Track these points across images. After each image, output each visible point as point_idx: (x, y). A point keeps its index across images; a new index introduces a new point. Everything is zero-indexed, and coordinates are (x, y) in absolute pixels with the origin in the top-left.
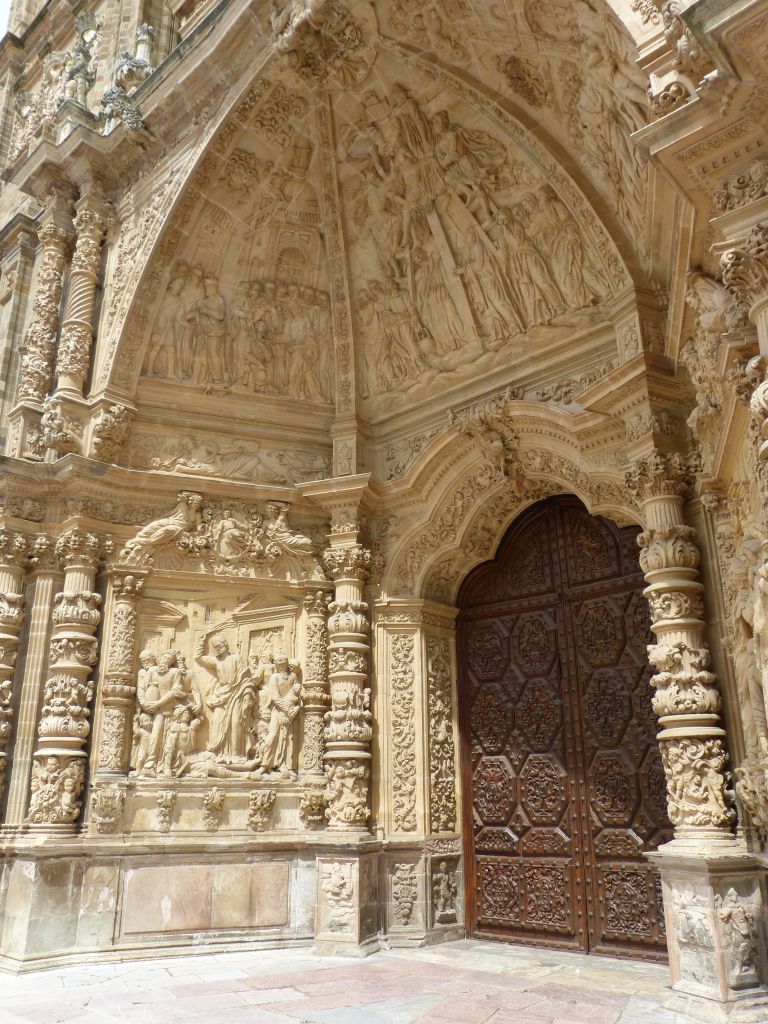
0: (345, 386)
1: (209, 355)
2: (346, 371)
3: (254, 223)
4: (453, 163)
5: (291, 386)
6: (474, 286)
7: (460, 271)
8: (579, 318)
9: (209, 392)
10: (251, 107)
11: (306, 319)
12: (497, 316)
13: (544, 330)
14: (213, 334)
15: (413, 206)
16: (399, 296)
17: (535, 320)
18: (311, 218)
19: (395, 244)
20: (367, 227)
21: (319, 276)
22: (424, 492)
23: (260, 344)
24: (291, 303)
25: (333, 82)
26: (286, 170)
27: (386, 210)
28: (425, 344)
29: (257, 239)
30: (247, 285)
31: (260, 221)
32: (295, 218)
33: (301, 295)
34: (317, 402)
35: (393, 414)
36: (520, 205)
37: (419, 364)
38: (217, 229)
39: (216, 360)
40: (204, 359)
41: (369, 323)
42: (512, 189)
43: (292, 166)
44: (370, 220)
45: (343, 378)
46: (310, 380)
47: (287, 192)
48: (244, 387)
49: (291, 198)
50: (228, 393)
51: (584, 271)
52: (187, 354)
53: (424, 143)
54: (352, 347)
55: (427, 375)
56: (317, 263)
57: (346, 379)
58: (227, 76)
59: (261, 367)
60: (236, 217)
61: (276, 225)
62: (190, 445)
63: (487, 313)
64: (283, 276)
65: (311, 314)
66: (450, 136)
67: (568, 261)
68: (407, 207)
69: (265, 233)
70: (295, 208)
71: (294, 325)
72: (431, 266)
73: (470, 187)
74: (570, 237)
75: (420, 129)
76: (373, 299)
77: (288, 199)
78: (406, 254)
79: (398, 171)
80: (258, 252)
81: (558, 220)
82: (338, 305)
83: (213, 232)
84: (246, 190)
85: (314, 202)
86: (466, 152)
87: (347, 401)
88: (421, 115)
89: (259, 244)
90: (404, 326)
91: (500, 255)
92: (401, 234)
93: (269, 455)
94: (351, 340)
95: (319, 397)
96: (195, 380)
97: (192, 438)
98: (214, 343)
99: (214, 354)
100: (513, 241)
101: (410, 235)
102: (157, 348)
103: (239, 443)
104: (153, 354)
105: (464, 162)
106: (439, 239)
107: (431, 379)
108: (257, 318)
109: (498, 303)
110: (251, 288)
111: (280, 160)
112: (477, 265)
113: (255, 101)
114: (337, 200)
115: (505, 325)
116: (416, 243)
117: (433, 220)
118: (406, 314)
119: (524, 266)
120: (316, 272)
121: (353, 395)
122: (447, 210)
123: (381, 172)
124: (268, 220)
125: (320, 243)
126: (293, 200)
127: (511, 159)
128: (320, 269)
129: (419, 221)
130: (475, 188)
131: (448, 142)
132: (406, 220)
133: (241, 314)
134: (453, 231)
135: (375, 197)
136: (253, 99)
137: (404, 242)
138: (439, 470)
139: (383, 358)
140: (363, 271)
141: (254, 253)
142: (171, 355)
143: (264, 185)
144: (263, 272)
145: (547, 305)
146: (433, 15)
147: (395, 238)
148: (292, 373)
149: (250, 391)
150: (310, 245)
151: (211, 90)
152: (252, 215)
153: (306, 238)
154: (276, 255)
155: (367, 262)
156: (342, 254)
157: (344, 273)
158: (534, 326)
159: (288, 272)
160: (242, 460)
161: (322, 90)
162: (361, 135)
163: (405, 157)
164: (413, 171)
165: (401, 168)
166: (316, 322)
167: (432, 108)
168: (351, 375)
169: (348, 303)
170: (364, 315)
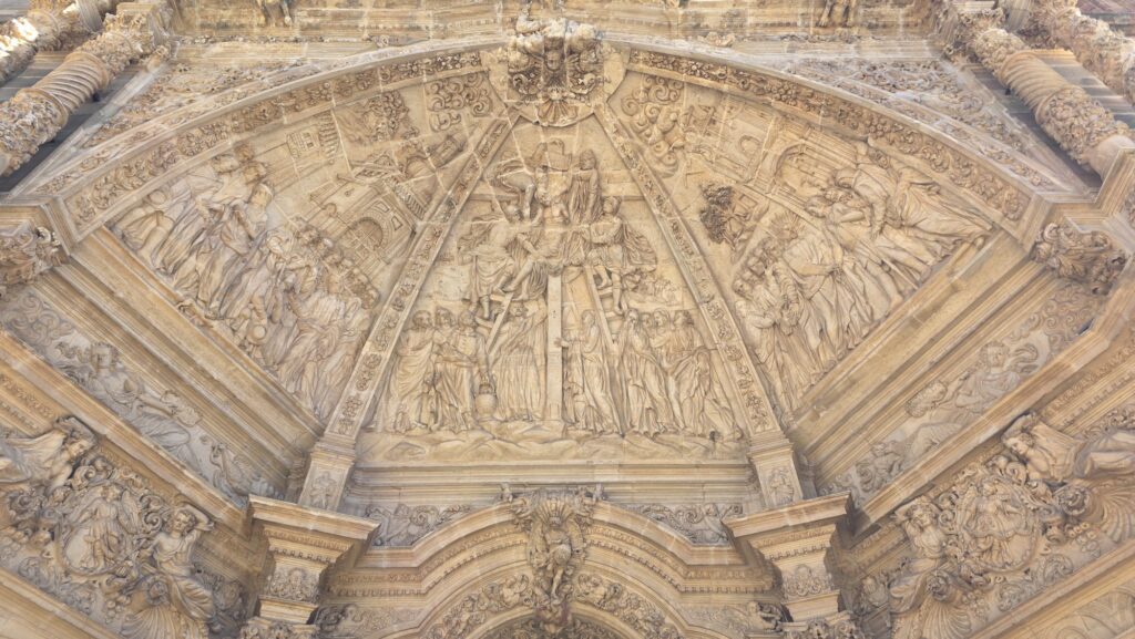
0: (353, 403)
1: (212, 265)
2: (362, 386)
3: (358, 170)
4: (603, 245)
5: (284, 368)
6: (576, 365)
7: (564, 344)
8: (693, 445)
9: (183, 308)
10: (446, 68)
11: (343, 304)
12: (593, 404)
13: (646, 442)
14: (233, 245)
15: (542, 260)
16: (475, 336)
17: (641, 426)
18: (416, 208)
19: (499, 285)
20: (476, 253)
21: (382, 270)
22: (428, 582)
23: (280, 296)
24: (337, 276)
25: (532, 110)
26: (425, 148)
27: (506, 248)
28: (486, 400)
29: (349, 186)
30: (304, 225)
31: (365, 173)
32: (401, 198)
33: (351, 276)
34: (304, 404)
35: (400, 464)
36: (651, 315)
37: (470, 419)
38: (317, 145)
39: (216, 276)
40: (202, 266)
41: (418, 348)
42: (649, 298)
43: (432, 150)
44: (484, 248)
45: (354, 392)
46: (309, 374)
47: (413, 168)
48: (230, 331)
49: (412, 177)
50: (205, 326)
51: (706, 402)
52: (182, 246)
53: (588, 213)
54: (384, 365)
55: (477, 435)
56: (390, 256)
57: (358, 395)
58: (436, 27)
59: (265, 322)
60: (345, 151)
61: (378, 190)
62: (107, 361)
63: (581, 397)
64: (345, 243)
65: (350, 303)
66: (615, 221)
67: (692, 385)
69: (361, 190)
70: (408, 188)
71: (323, 302)
72: (529, 325)
73: (609, 273)
74: (701, 364)
75: (589, 200)
76: (435, 327)
77: (409, 175)
78: (506, 300)
79: (542, 222)
80: (341, 201)
81: (692, 345)
82: (391, 311)
83: (311, 144)
84: (375, 136)
85: (429, 196)
86: (623, 243)
87: (347, 422)
88: (600, 189)
89: (347, 194)
90: (465, 371)
91: (615, 349)
92: (510, 279)
93: (203, 440)
94: (387, 355)
95: (309, 400)
96: (175, 282)
97: (115, 353)
98: (227, 256)
99: (219, 269)
100: (638, 342)
101: (520, 284)
102: (150, 210)
103: (173, 400)
104: (140, 213)
105: (617, 250)
106: (554, 304)
107: (480, 441)
108: (292, 266)
109: (599, 394)
110: (307, 230)
111: (427, 137)
112: (588, 347)
113: (454, 65)
114: (458, 209)
115: (600, 418)
116: (523, 296)
117: (554, 284)
119: (641, 371)
120: (382, 264)
121: (359, 418)
122: (571, 282)
123: (527, 212)
124: (373, 179)
125: (406, 239)
126: (413, 180)
127: (658, 273)
128: (388, 263)
130: (616, 277)
131: (610, 226)
132: (526, 268)
133: (278, 249)
135: (502, 230)
136: (454, 63)
137: (511, 287)
138: (460, 559)
139: (415, 394)
140: (438, 293)
141: (335, 199)
142: (163, 231)
143: (395, 145)
144: (329, 224)
145: (656, 418)
146: (672, 117)
147: (503, 279)
148: (295, 352)
149: (235, 342)
150: (395, 234)
151: (406, 26)
152: (363, 162)
153: (397, 224)
154: (356, 218)
155: (451, 286)
156: (428, 264)
157: (418, 284)
158: (637, 433)
159: (353, 244)
160: (167, 426)
161: (518, 108)
163: (561, 213)
164: (561, 230)
165: (548, 221)
166: (350, 314)
167: (612, 190)
168: (367, 395)
169: (404, 315)
170: (415, 338)
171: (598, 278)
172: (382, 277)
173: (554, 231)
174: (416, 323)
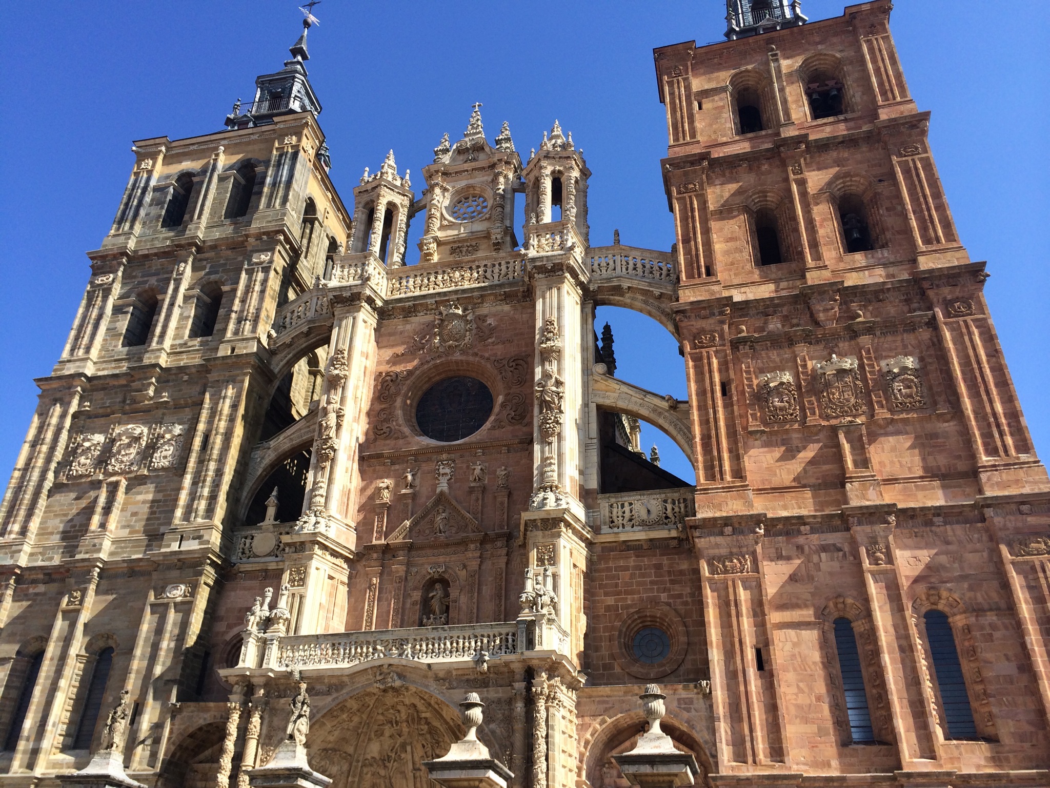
3: (335, 728)
6: (418, 779)
7: (414, 772)
11: (340, 765)
15: (403, 741)
16: (384, 769)
18: (356, 729)
19: (390, 750)
20: (380, 739)
24: (336, 758)
27: (391, 737)
30: (321, 750)
32: (351, 728)
33: (340, 755)
41: (367, 775)
43: (358, 711)
44: (382, 738)
47: (352, 719)
56: (352, 743)
61: (342, 730)
64: (336, 747)
65: (342, 763)
66: (426, 727)
68: (400, 740)
70: (352, 724)
72: (402, 763)
73: (427, 744)
76: (371, 765)
77: (352, 721)
78: (393, 755)
79: (401, 727)
82: (356, 763)
85: (361, 723)
86: (430, 733)
88: (418, 716)
89: (333, 736)
92: (394, 747)
94: (357, 780)
101: (397, 749)
105: (428, 736)
106: (410, 757)
116: (399, 753)
117: (409, 748)
118: (385, 777)
120: (350, 747)
124: (340, 728)
126: (354, 721)
129: (403, 746)
130: (429, 745)
132: (398, 744)
134: (415, 754)
137: (394, 750)
140: (371, 752)
141: (330, 739)
143: (344, 716)
144: (330, 746)
147: (391, 748)
150: (352, 737)
152: (336, 725)
153: (352, 735)
154: (338, 740)
155: (374, 749)
156: (365, 744)
157: (363, 751)
162: (391, 711)
163: (406, 725)
164: (407, 730)
165: (403, 727)
166: (343, 767)
167: (423, 715)
169: (360, 764)
170: (365, 770)
171: (424, 746)
172: (351, 750)
173: (405, 730)
174: (364, 765)
